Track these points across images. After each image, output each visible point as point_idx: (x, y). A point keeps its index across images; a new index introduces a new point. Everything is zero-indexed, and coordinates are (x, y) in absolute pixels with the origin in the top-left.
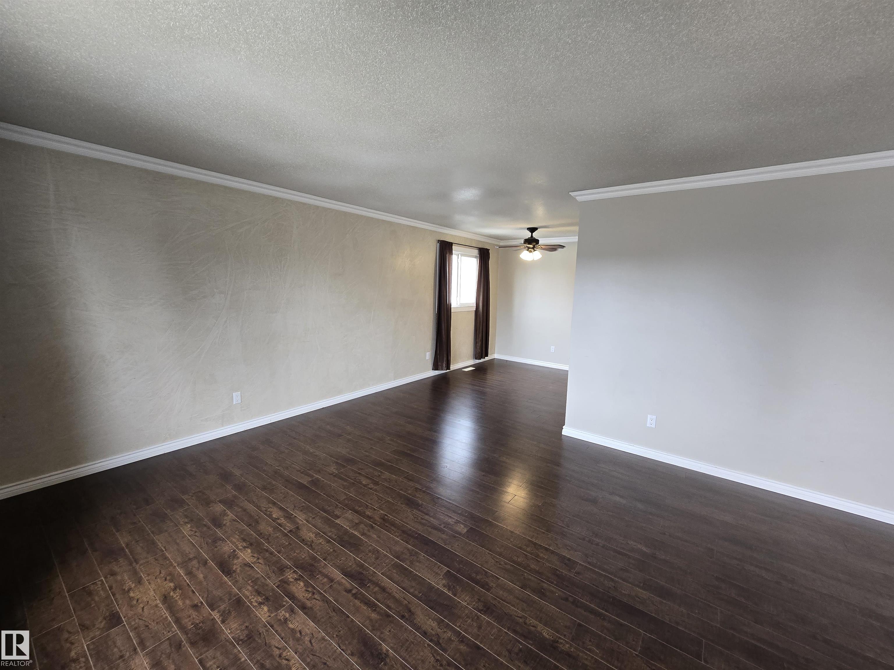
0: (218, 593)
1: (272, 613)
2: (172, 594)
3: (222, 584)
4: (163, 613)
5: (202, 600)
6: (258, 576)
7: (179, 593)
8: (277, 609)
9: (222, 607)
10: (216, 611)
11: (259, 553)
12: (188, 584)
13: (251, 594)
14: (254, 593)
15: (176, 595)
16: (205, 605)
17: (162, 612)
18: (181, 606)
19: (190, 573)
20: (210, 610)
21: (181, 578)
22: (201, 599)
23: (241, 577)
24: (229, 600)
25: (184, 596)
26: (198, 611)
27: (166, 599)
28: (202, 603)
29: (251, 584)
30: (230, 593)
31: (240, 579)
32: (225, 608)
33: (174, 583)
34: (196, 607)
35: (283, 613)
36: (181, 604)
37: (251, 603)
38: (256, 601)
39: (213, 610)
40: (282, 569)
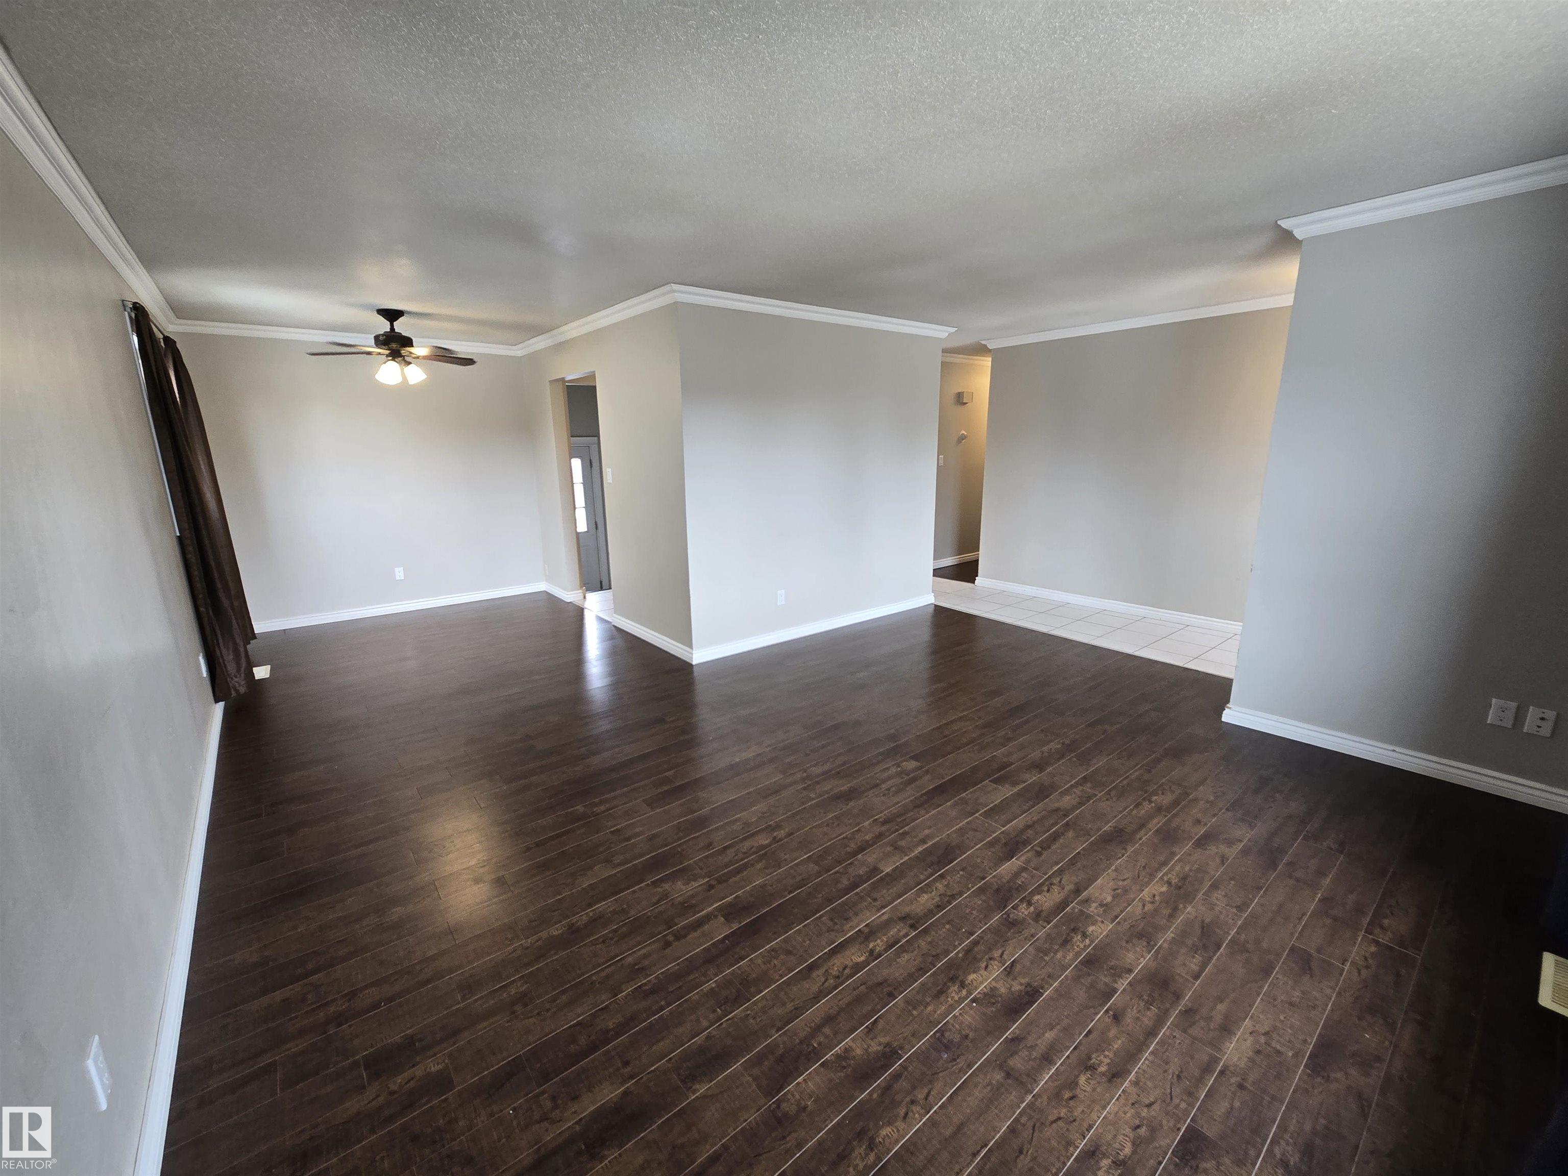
0: (1080, 995)
1: (1096, 921)
2: (1103, 1069)
3: (1063, 994)
4: (1147, 1062)
5: (1102, 1013)
6: (1032, 950)
7: (1099, 1056)
8: (1089, 916)
9: (1107, 980)
10: (1116, 985)
11: (976, 960)
12: (1075, 1048)
13: (1071, 951)
14: (1068, 947)
15: (1104, 1062)
16: (1109, 1004)
17: (1144, 1067)
18: (1124, 1039)
19: (1047, 1059)
20: (1117, 994)
21: (1062, 1068)
22: (1099, 1016)
23: (1040, 972)
24: (1089, 975)
25: (1103, 1044)
26: (1124, 1010)
27: (1116, 1075)
28: (1107, 1011)
29: (1052, 954)
30: (1077, 978)
31: (1043, 973)
32: (1106, 976)
33: (1077, 1077)
34: (1117, 1017)
35: (1093, 909)
36: (1120, 1042)
37: (1086, 947)
38: (1082, 942)
39: (1115, 991)
40: (1012, 924)
